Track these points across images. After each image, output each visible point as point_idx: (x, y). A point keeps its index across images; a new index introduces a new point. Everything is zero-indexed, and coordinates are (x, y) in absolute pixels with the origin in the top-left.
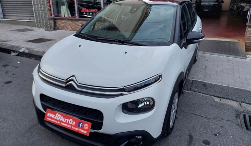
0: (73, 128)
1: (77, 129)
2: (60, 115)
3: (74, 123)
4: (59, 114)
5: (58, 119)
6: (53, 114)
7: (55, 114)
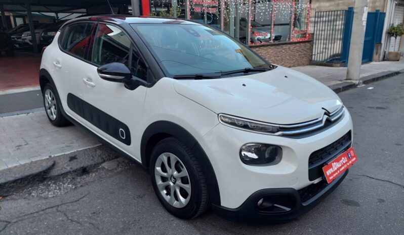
0: (348, 164)
1: (350, 162)
2: (335, 163)
3: (346, 158)
4: (333, 162)
5: (336, 169)
6: (330, 168)
7: (331, 167)
